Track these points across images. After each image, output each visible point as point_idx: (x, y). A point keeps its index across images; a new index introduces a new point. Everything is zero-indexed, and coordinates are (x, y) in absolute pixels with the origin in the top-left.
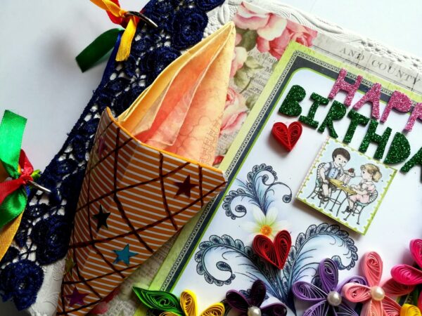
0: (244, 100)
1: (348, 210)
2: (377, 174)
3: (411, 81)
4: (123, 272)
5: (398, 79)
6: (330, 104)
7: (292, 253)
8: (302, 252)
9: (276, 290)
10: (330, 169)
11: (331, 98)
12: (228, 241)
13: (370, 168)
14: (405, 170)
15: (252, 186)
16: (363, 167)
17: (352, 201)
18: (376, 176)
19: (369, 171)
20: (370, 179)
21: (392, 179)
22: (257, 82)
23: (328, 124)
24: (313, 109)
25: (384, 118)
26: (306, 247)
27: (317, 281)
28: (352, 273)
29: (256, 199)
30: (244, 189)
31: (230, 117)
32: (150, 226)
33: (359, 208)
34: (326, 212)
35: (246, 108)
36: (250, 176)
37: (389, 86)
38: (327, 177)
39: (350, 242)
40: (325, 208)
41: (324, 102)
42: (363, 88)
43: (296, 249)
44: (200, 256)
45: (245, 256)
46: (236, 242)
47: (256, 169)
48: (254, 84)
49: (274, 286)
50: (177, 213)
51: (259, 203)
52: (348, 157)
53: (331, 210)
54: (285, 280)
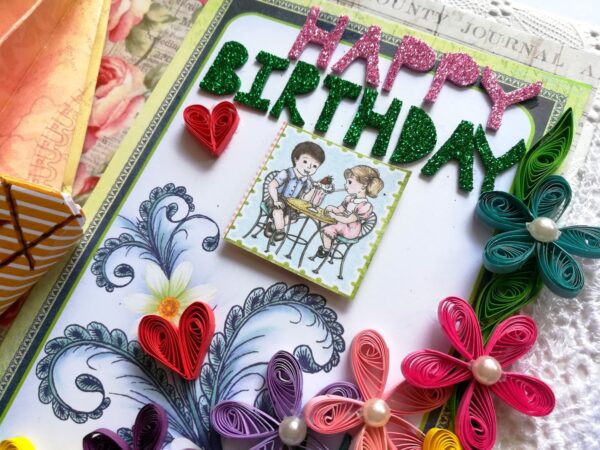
0: (141, 76)
1: (321, 253)
2: (375, 184)
3: (432, 21)
5: (410, 18)
6: (291, 68)
7: (218, 347)
8: (237, 342)
9: (188, 423)
10: (286, 181)
11: (292, 58)
12: (98, 333)
13: (362, 174)
15: (147, 227)
16: (348, 173)
17: (328, 236)
18: (373, 188)
19: (359, 179)
20: (362, 194)
21: (402, 189)
22: (166, 43)
23: (287, 102)
24: (260, 81)
25: (389, 83)
26: (245, 333)
27: (265, 404)
28: (334, 376)
29: (153, 250)
30: (132, 233)
31: (116, 105)
33: (342, 248)
34: (279, 259)
35: (144, 89)
36: (145, 209)
37: (393, 28)
38: (281, 197)
39: (329, 316)
40: (277, 253)
41: (278, 66)
42: (350, 36)
43: (225, 337)
44: (47, 368)
45: (128, 360)
46: (114, 334)
47: (157, 195)
48: (161, 48)
49: (184, 416)
51: (158, 258)
53: (288, 257)
54: (204, 402)
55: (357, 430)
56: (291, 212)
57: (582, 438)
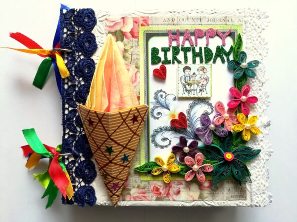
0: (134, 66)
1: (201, 90)
3: (199, 22)
4: (128, 165)
5: (193, 23)
6: (171, 49)
7: (188, 119)
8: (191, 116)
9: (189, 136)
10: (185, 78)
11: (170, 46)
12: (161, 129)
14: (214, 62)
15: (158, 102)
16: (198, 70)
17: (200, 86)
18: (205, 71)
19: (201, 70)
20: (203, 73)
21: (211, 68)
22: (135, 54)
23: (175, 58)
24: (165, 55)
25: (196, 43)
26: (192, 114)
27: (203, 125)
28: (214, 114)
29: (163, 106)
30: (156, 105)
31: (132, 77)
32: (129, 141)
33: (204, 87)
34: (192, 96)
35: (137, 70)
36: (155, 98)
37: (192, 28)
38: (186, 82)
39: (207, 103)
41: (168, 49)
42: (182, 34)
43: (188, 117)
44: (153, 141)
45: (170, 131)
46: (164, 127)
47: (156, 94)
48: (134, 57)
50: (136, 131)
51: (165, 107)
52: (190, 69)
53: (194, 94)
54: (191, 131)
55: (224, 121)
56: (189, 85)
57: (264, 103)
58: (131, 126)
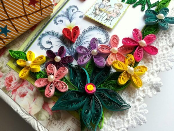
1: (106, 19)
2: (121, 7)
7: (80, 37)
8: (84, 37)
10: (100, 5)
12: (53, 33)
13: (118, 5)
15: (67, 13)
16: (115, 4)
17: (109, 16)
19: (118, 6)
20: (118, 8)
21: (127, 8)
26: (86, 35)
29: (68, 17)
30: (64, 14)
32: (17, 18)
33: (112, 19)
34: (97, 20)
36: (67, 10)
38: (99, 8)
39: (106, 33)
40: (96, 18)
43: (82, 35)
44: (40, 39)
45: (59, 38)
46: (56, 33)
47: (70, 7)
49: (70, 51)
50: (29, 14)
51: (69, 19)
53: (99, 19)
54: (75, 48)
56: (100, 11)
58: (26, 4)
